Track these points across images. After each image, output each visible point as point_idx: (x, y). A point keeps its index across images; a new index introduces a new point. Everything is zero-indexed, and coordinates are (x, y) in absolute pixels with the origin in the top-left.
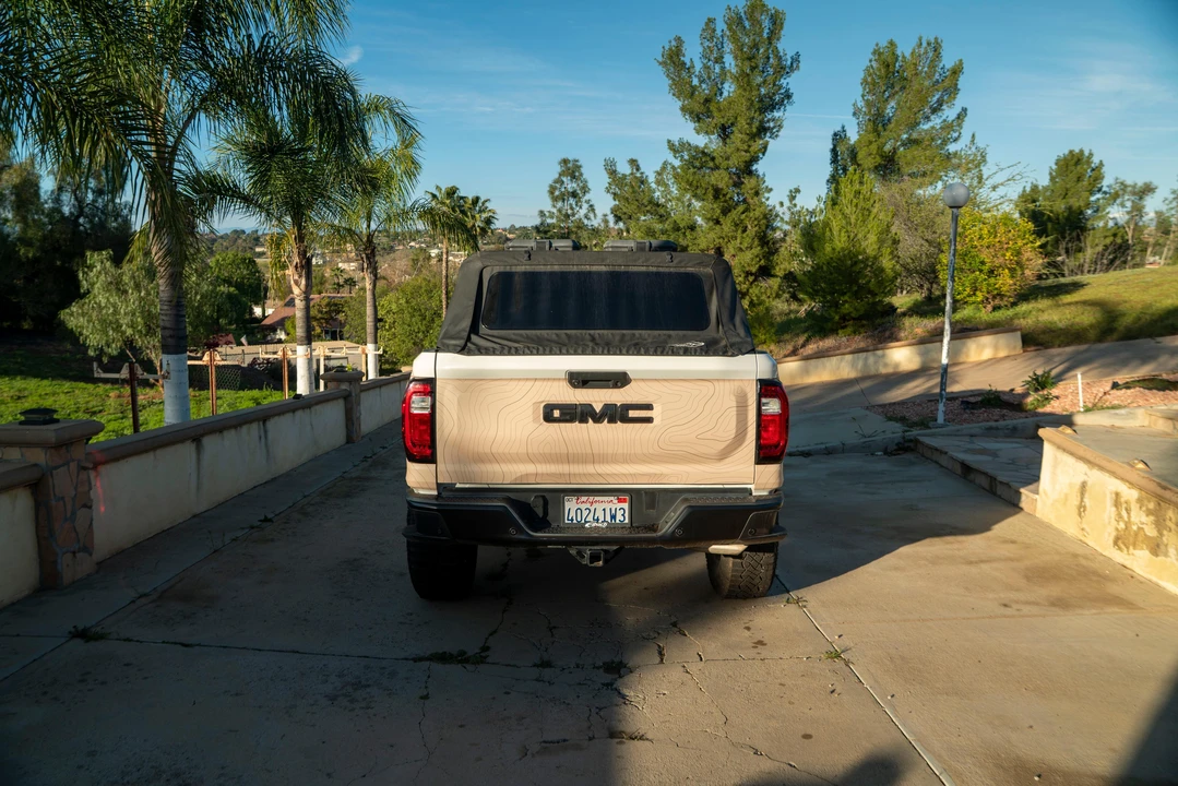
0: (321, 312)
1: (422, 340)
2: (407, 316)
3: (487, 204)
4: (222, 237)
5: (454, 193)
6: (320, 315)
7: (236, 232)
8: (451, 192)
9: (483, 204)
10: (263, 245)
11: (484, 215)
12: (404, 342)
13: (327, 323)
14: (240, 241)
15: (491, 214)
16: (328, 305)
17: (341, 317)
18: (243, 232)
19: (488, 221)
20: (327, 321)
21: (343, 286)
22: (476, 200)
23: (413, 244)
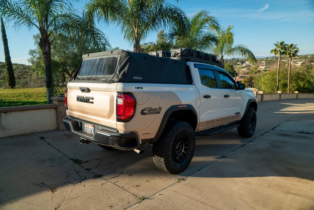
0: (248, 80)
1: (275, 88)
2: (270, 82)
3: (296, 46)
4: (229, 60)
5: (283, 43)
6: (247, 81)
7: (233, 59)
8: (282, 43)
9: (294, 46)
10: (239, 62)
11: (295, 49)
12: (269, 89)
13: (250, 83)
14: (234, 61)
15: (297, 49)
16: (250, 78)
17: (253, 81)
18: (235, 59)
19: (296, 52)
20: (250, 82)
21: (257, 73)
22: (292, 45)
23: (283, 60)
